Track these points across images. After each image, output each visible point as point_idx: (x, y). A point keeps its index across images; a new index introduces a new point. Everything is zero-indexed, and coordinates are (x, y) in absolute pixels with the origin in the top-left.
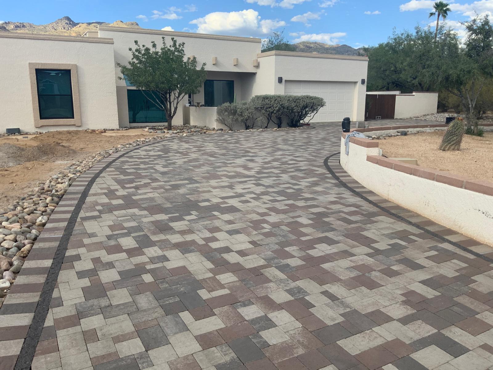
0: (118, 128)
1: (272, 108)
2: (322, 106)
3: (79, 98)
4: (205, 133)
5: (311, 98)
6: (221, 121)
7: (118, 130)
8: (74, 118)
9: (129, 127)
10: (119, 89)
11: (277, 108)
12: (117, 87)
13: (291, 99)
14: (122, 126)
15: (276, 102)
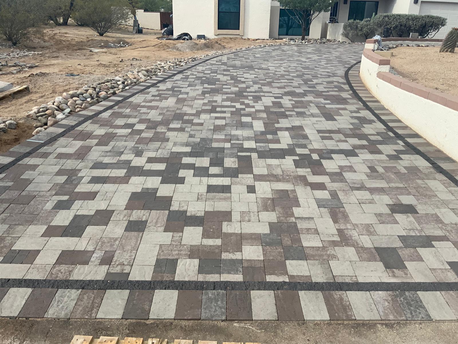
0: (268, 38)
1: (390, 25)
2: (444, 25)
3: (244, 15)
4: (324, 43)
5: (432, 17)
6: (346, 35)
7: (267, 40)
8: (239, 29)
9: (277, 38)
10: (273, 9)
11: (394, 26)
12: (271, 7)
13: (410, 18)
14: (271, 36)
15: (395, 20)
